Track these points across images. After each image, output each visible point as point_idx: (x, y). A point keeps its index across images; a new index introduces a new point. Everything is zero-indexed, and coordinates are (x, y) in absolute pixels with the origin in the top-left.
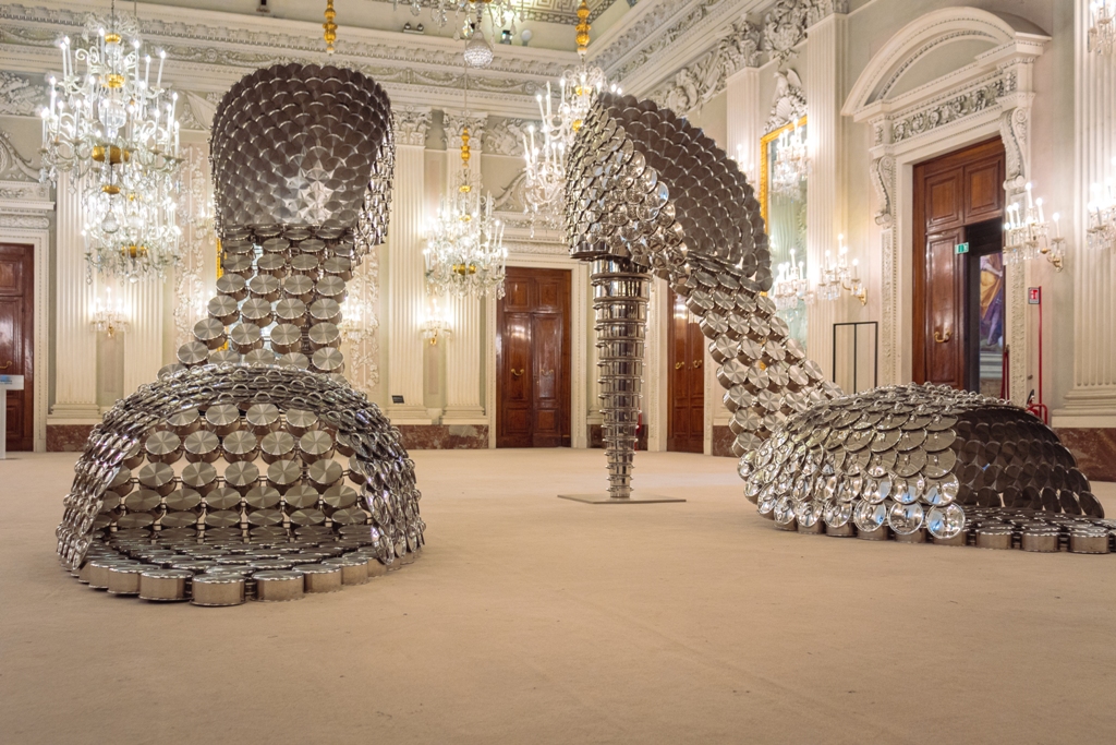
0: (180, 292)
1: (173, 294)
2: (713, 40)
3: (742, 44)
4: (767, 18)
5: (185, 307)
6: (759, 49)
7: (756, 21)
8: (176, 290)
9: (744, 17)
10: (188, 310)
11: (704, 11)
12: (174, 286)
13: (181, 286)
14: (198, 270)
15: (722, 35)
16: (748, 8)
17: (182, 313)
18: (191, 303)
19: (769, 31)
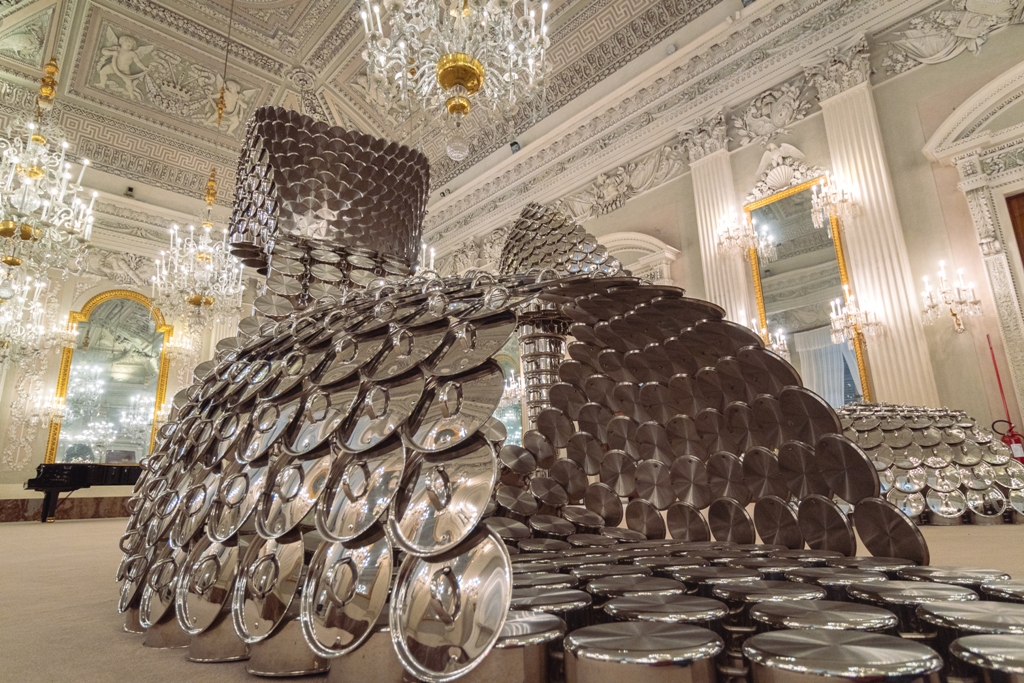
0: (20, 388)
1: (13, 390)
2: (449, 251)
3: (470, 254)
4: (485, 241)
5: (23, 401)
6: (479, 257)
7: (478, 242)
8: (16, 387)
9: (472, 238)
10: (25, 404)
11: (441, 235)
12: (15, 383)
13: (22, 384)
14: (41, 373)
15: (456, 248)
16: (474, 233)
17: (19, 406)
18: (30, 398)
19: (487, 248)
